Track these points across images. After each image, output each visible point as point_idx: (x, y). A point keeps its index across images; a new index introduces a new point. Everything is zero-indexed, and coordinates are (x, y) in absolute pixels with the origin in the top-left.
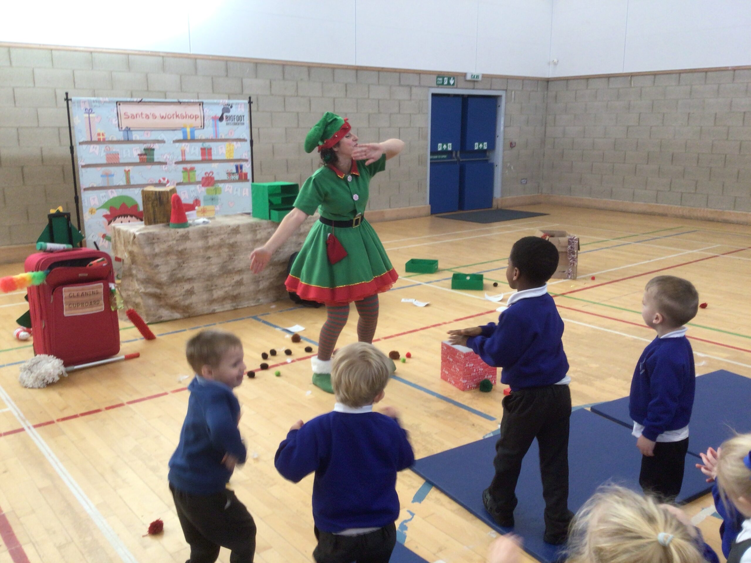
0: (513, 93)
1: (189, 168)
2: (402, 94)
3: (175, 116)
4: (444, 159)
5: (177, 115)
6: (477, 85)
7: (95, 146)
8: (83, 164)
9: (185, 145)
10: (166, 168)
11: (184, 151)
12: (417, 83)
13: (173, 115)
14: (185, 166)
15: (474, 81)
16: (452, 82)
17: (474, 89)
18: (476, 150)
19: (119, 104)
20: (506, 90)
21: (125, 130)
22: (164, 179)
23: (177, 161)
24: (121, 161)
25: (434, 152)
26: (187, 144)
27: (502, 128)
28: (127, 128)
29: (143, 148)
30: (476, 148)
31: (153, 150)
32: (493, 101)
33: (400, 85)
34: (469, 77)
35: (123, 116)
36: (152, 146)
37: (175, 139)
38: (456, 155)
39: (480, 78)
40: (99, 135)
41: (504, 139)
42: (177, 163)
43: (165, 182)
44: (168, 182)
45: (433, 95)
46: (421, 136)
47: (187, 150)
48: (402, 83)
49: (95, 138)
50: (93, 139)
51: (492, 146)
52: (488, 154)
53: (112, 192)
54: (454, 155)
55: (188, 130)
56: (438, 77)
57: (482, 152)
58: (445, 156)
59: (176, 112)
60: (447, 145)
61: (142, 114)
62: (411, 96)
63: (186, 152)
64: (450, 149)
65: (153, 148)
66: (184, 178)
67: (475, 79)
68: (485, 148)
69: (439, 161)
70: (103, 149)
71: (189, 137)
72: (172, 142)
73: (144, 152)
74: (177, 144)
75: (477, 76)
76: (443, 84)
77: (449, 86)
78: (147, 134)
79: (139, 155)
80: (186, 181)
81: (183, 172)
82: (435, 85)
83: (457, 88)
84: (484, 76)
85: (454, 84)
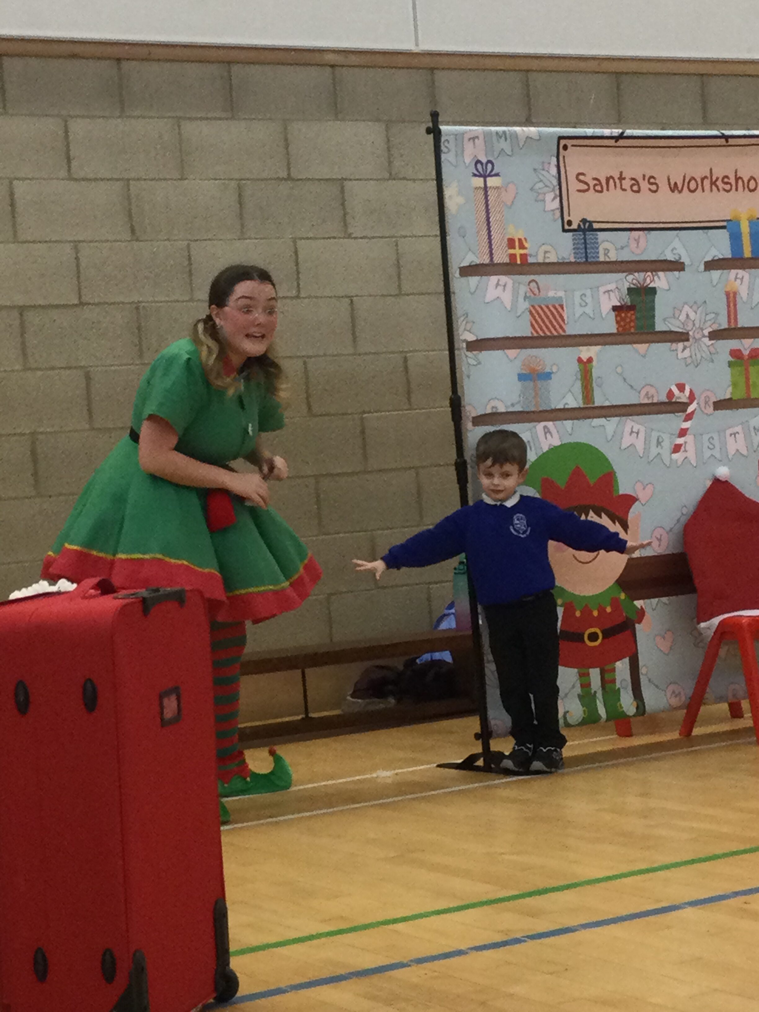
1: (746, 353)
3: (707, 183)
5: (714, 179)
7: (504, 279)
8: (471, 338)
9: (736, 278)
10: (687, 353)
11: (735, 294)
13: (703, 180)
14: (734, 344)
19: (565, 148)
21: (579, 229)
22: (681, 388)
23: (715, 327)
24: (571, 330)
26: (741, 272)
28: (584, 221)
29: (627, 285)
31: (653, 291)
35: (574, 185)
36: (648, 281)
37: (709, 258)
40: (511, 243)
42: (715, 335)
43: (683, 397)
44: (692, 397)
47: (743, 292)
49: (501, 257)
50: (496, 260)
53: (547, 431)
55: (745, 228)
59: (711, 170)
61: (621, 178)
63: (738, 296)
65: (652, 285)
66: (735, 385)
70: (523, 290)
71: (747, 253)
72: (702, 267)
73: (628, 300)
74: (716, 274)
78: (637, 241)
79: (615, 308)
80: (740, 394)
81: (730, 364)
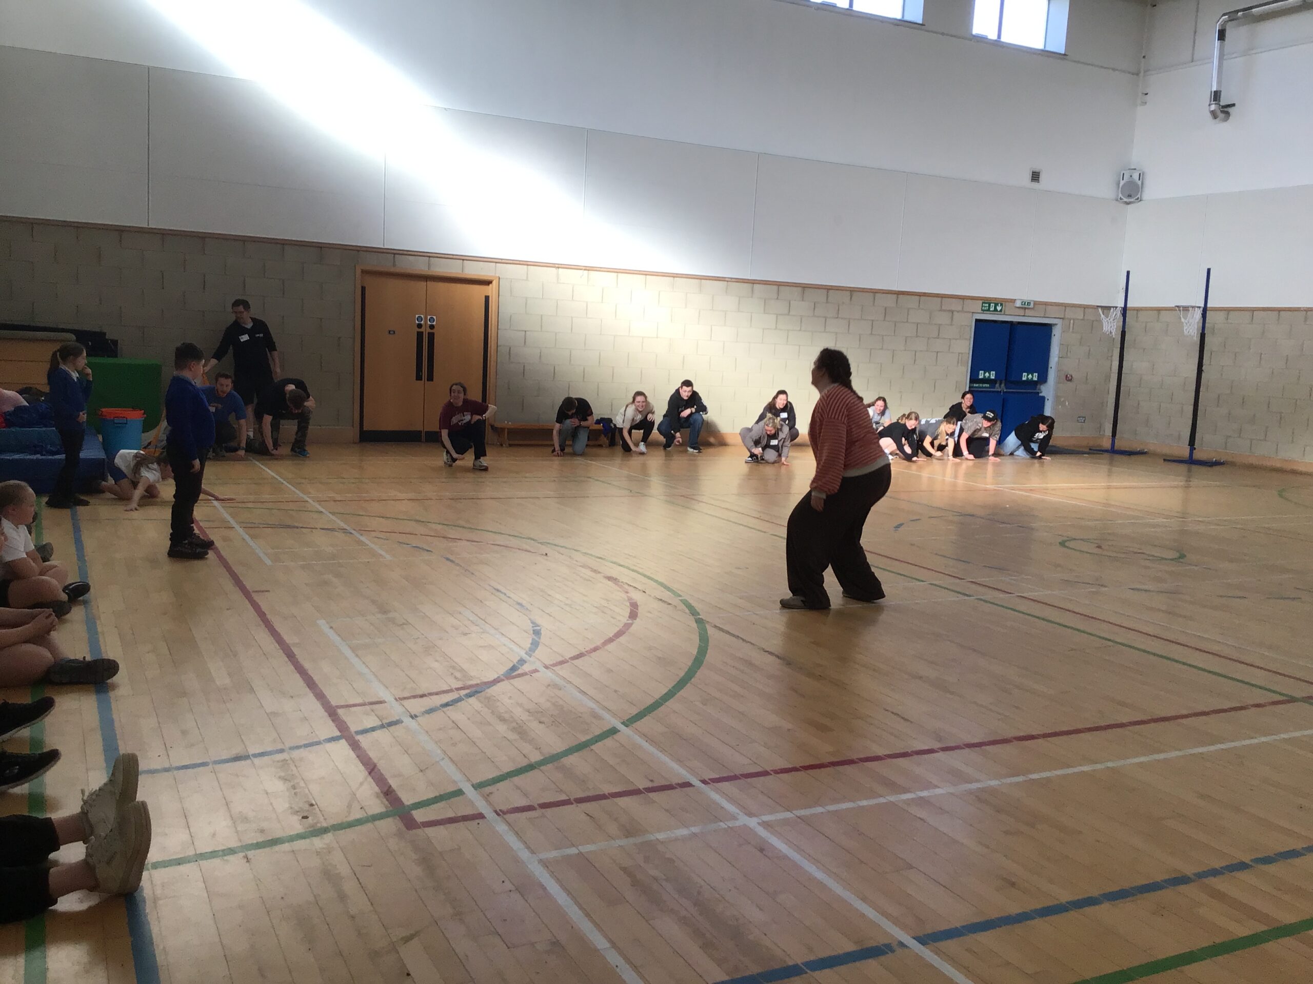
0: (1072, 321)
2: (943, 319)
4: (986, 387)
6: (1028, 312)
12: (960, 308)
15: (1025, 308)
16: (999, 308)
17: (1024, 316)
18: (1024, 381)
20: (1063, 318)
25: (974, 379)
27: (1056, 359)
30: (1024, 379)
32: (1046, 329)
33: (941, 310)
34: (1018, 304)
38: (1000, 384)
39: (1032, 306)
41: (1059, 371)
45: (977, 321)
46: (960, 361)
48: (943, 308)
51: (1043, 379)
52: (1038, 387)
54: (997, 385)
56: (983, 303)
57: (1030, 383)
58: (988, 385)
60: (990, 374)
62: (952, 322)
64: (993, 377)
67: (1026, 306)
68: (1035, 379)
69: (980, 389)
75: (1028, 303)
76: (989, 310)
77: (997, 313)
82: (980, 311)
83: (1004, 314)
84: (1036, 303)
85: (1001, 311)
